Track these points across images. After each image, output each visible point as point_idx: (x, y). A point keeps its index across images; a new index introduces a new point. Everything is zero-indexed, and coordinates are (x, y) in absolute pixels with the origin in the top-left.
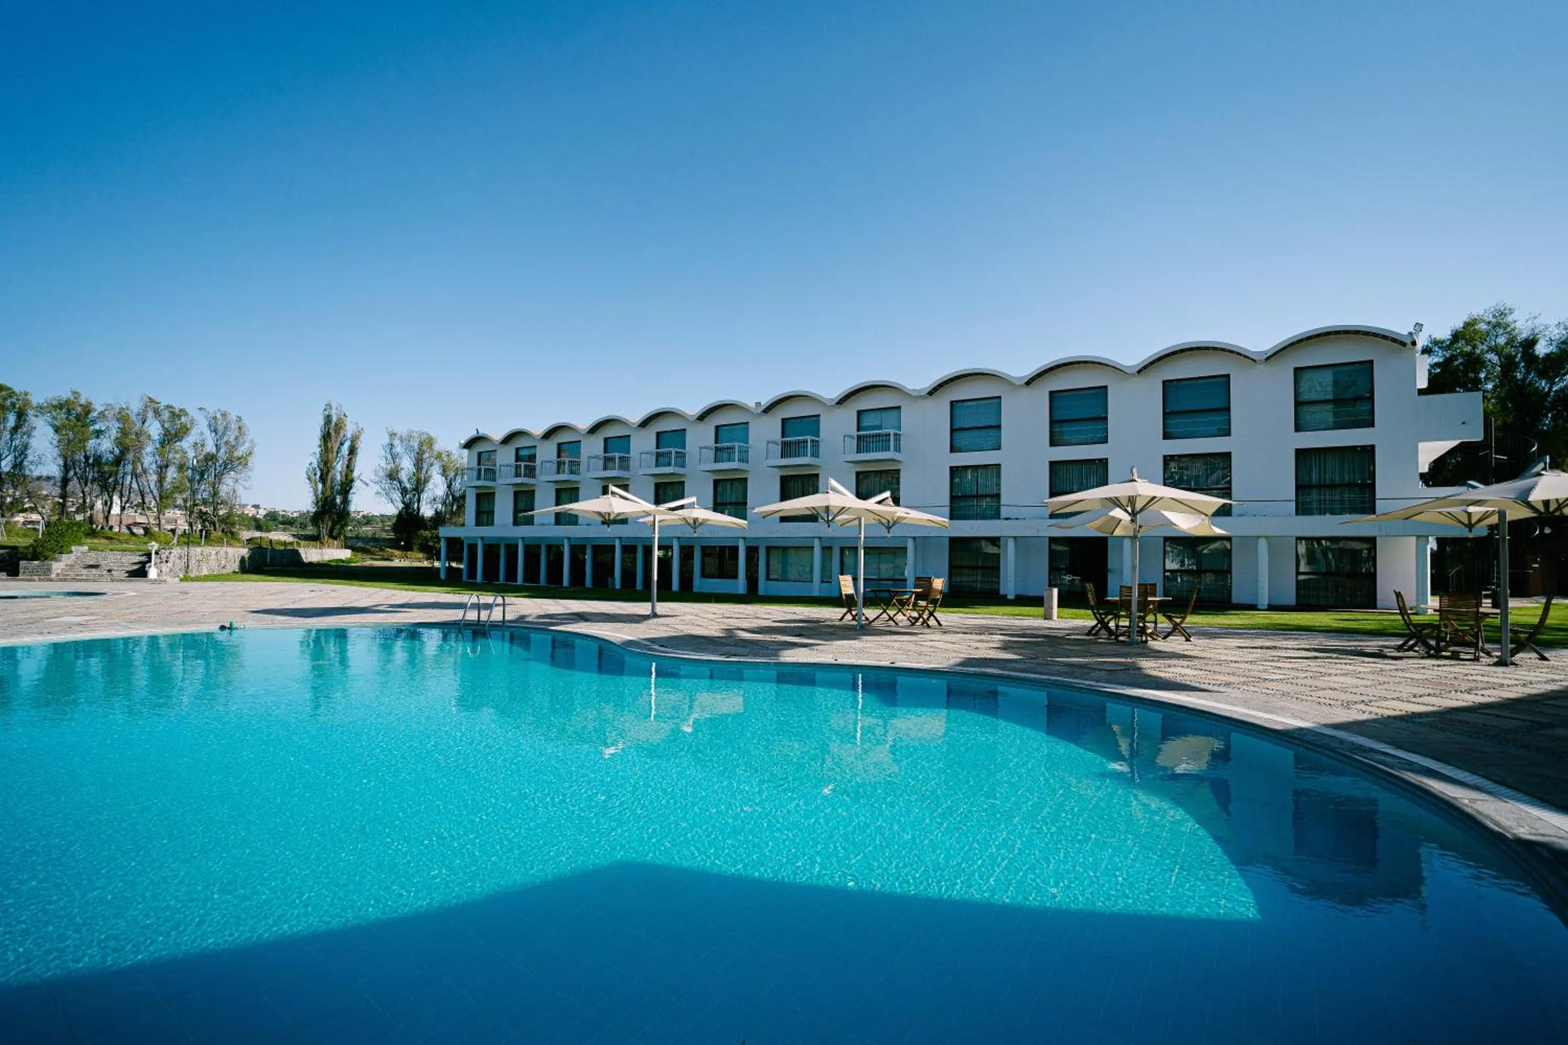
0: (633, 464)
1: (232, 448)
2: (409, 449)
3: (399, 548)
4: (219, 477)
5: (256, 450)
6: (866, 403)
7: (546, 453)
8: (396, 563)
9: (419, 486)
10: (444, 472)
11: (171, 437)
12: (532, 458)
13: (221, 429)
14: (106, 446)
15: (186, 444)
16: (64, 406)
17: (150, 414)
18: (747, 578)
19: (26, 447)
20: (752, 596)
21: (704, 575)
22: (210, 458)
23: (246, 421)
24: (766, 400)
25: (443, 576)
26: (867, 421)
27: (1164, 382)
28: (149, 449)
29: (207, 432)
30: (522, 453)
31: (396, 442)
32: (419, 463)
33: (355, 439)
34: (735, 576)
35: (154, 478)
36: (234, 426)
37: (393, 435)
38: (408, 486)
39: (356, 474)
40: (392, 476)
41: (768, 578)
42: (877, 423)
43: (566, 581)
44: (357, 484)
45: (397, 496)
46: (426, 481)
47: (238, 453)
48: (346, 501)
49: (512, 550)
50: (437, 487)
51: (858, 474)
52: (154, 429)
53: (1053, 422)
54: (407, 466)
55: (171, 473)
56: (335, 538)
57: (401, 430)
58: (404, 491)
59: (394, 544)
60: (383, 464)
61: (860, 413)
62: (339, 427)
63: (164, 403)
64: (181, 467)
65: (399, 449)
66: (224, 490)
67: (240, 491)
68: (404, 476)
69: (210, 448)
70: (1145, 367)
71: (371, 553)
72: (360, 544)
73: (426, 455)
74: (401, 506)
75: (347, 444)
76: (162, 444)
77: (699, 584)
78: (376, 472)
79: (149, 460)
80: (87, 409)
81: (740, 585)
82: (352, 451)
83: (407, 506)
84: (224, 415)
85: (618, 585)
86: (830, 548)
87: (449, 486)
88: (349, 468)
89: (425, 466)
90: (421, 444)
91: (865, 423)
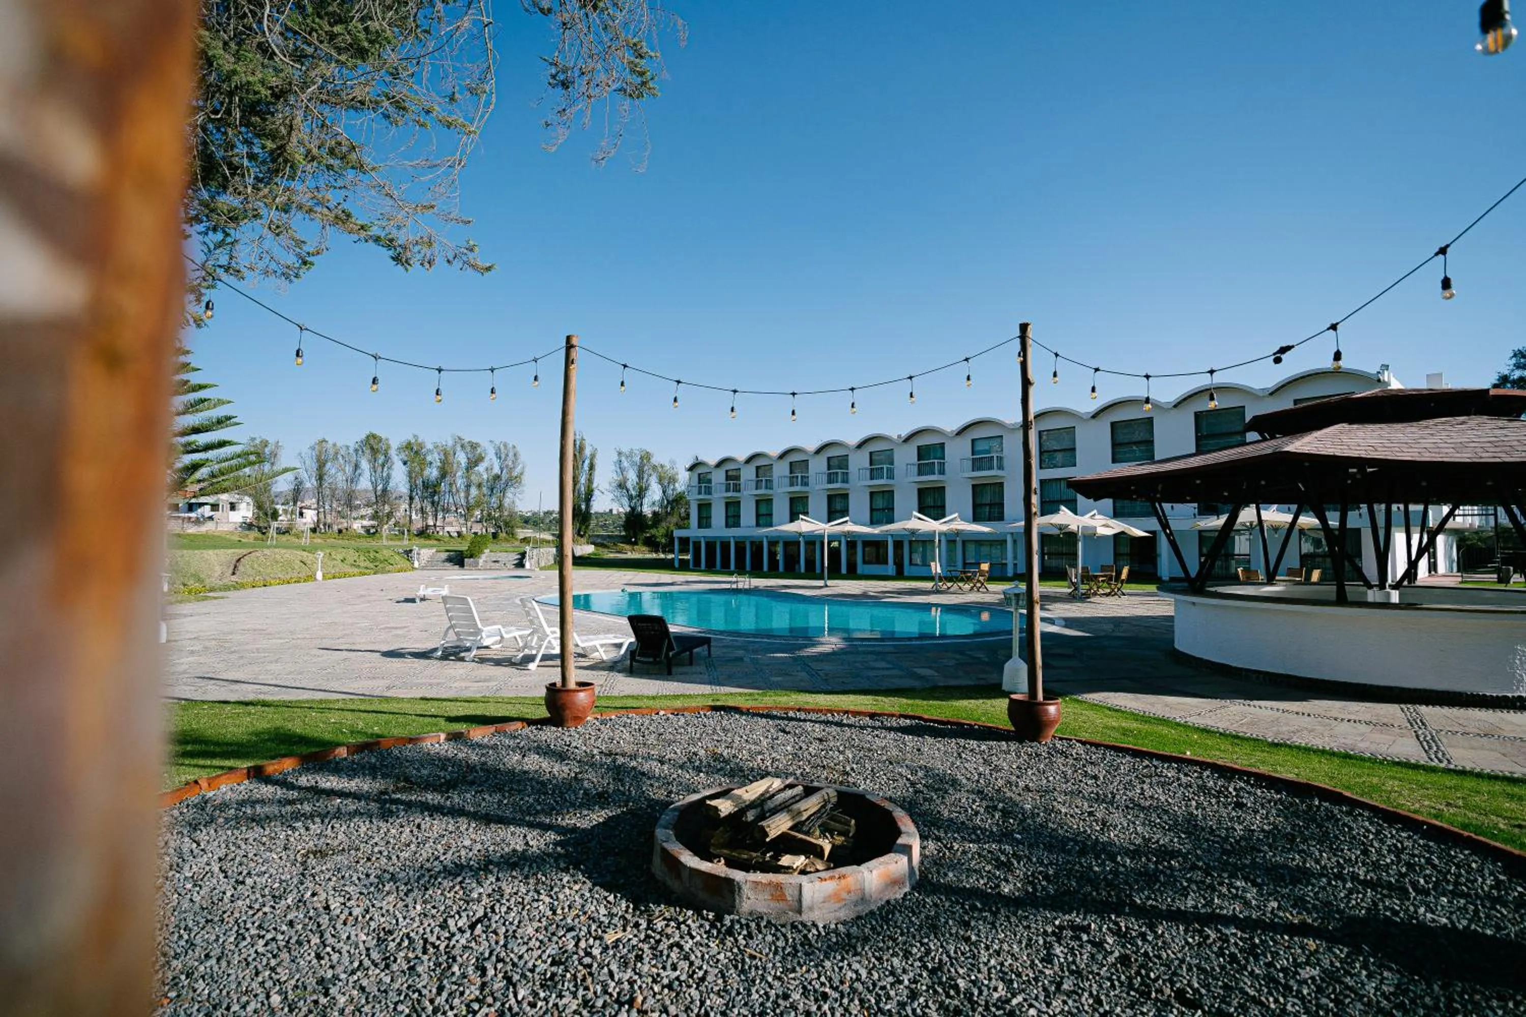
0: (811, 481)
1: (511, 470)
2: (633, 464)
3: (629, 542)
4: (503, 491)
5: (526, 470)
6: (977, 433)
7: (748, 474)
8: (630, 555)
9: (642, 492)
10: (660, 481)
11: (473, 463)
12: (737, 478)
13: (503, 456)
14: (433, 473)
15: (481, 468)
16: (409, 446)
17: (459, 448)
18: (895, 563)
19: (389, 476)
20: (900, 575)
21: (865, 562)
22: (497, 477)
23: (518, 449)
24: (905, 433)
25: (677, 564)
26: (980, 447)
27: (1196, 413)
28: (459, 474)
29: (494, 458)
30: (730, 473)
31: (623, 459)
32: (640, 476)
33: (593, 457)
34: (886, 563)
35: (462, 495)
36: (511, 454)
37: (620, 454)
38: (634, 493)
39: (595, 485)
40: (622, 486)
41: (911, 563)
42: (987, 448)
43: (765, 568)
44: (596, 493)
45: (625, 501)
46: (646, 489)
47: (515, 474)
48: (588, 506)
49: (725, 546)
50: (655, 493)
51: (974, 486)
52: (462, 458)
53: (1115, 445)
54: (632, 477)
55: (474, 491)
56: (582, 536)
57: (625, 449)
58: (631, 498)
59: (626, 540)
60: (615, 475)
61: (973, 441)
62: (582, 449)
63: (467, 440)
64: (479, 486)
65: (625, 464)
66: (507, 502)
67: (518, 502)
68: (629, 485)
69: (496, 470)
70: (1179, 403)
71: (607, 547)
72: (599, 541)
73: (646, 468)
74: (628, 509)
75: (587, 462)
76: (467, 469)
77: (861, 568)
78: (610, 484)
79: (460, 482)
80: (421, 446)
81: (891, 569)
82: (592, 467)
83: (633, 509)
84: (505, 446)
85: (803, 570)
86: (954, 541)
87: (664, 492)
88: (590, 481)
89: (646, 476)
90: (641, 458)
91: (978, 448)
